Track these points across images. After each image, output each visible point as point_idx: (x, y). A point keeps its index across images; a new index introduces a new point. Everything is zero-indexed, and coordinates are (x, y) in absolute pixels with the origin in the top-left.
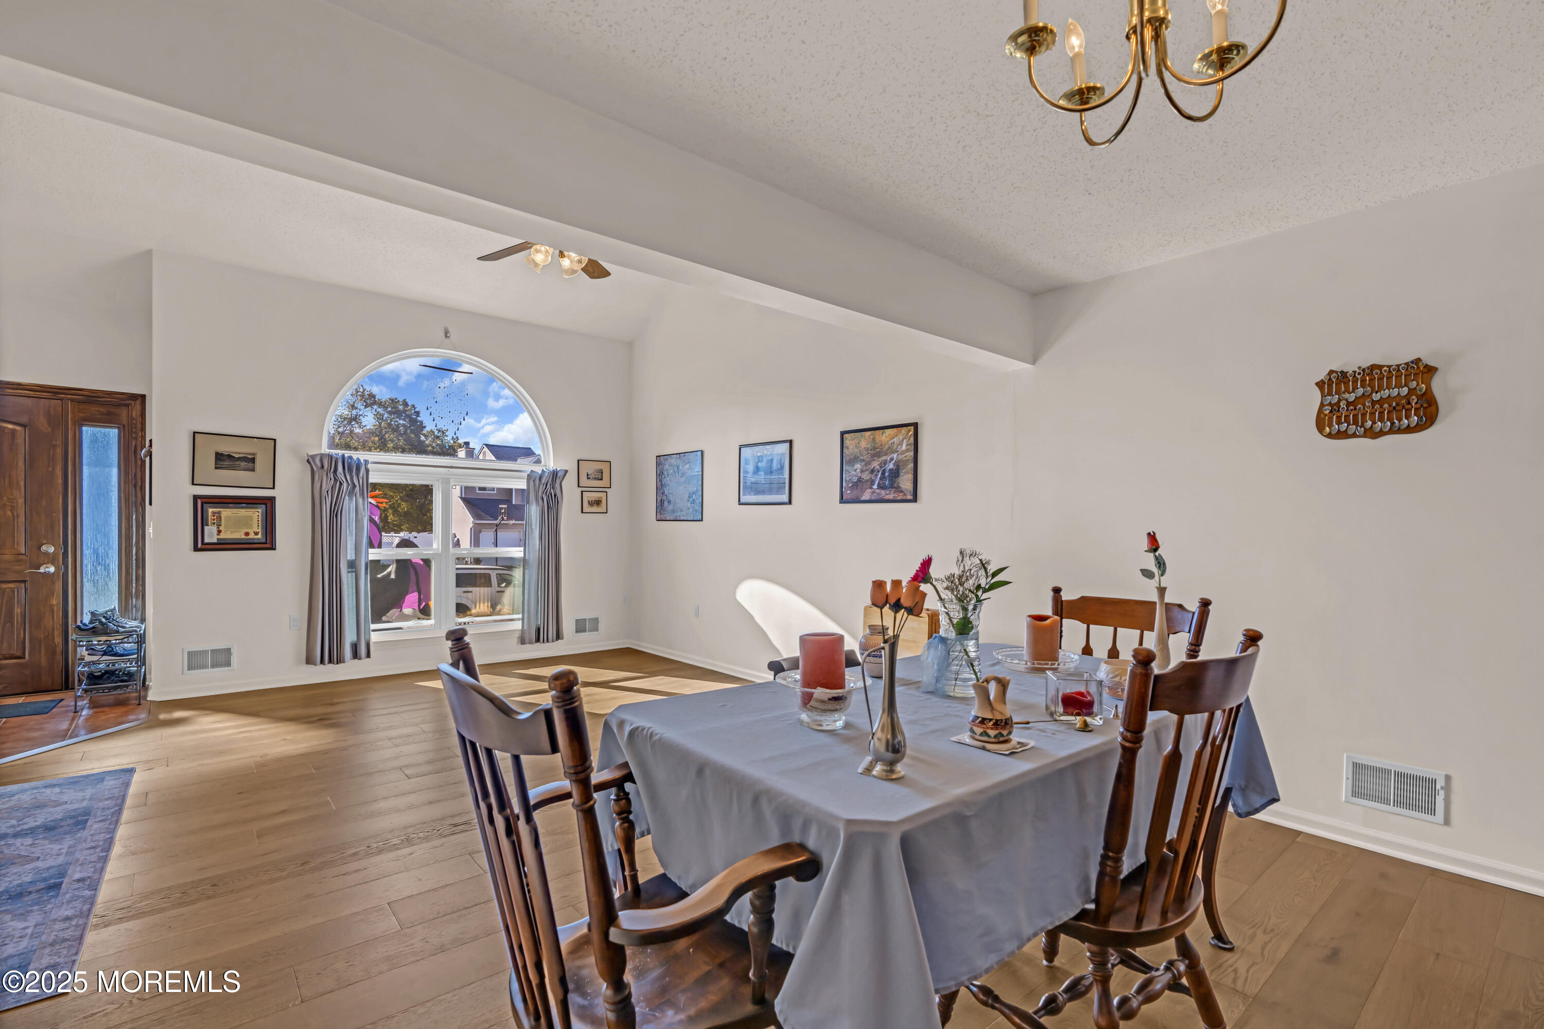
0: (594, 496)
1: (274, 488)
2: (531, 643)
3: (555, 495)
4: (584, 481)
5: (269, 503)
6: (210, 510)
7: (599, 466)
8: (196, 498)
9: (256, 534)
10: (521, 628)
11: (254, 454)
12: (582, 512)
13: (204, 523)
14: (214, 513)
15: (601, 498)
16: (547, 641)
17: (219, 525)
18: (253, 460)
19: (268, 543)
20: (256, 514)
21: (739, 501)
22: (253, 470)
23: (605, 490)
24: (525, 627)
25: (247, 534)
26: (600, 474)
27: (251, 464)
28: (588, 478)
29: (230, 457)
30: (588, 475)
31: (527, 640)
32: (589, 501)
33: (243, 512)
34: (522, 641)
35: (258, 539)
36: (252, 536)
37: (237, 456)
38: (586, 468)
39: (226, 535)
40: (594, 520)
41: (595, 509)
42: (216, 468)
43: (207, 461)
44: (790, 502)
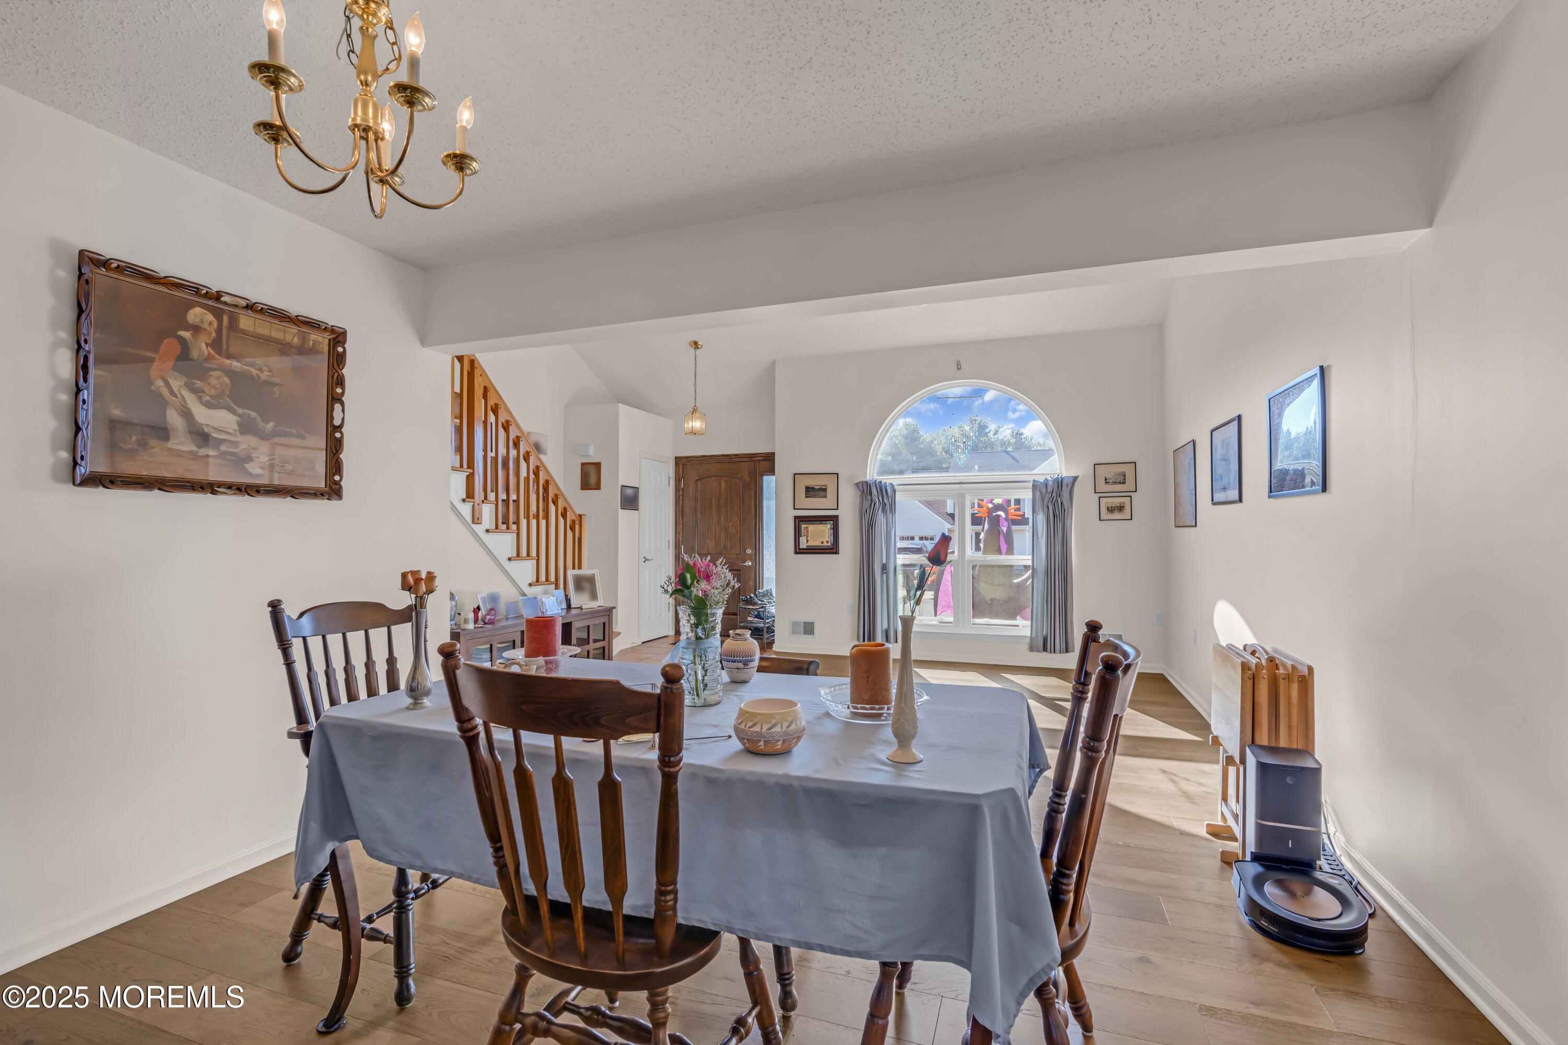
0: (1116, 501)
1: (837, 509)
2: (1038, 651)
3: (1062, 503)
4: (1102, 487)
5: (834, 520)
6: (803, 526)
7: (1120, 469)
8: (796, 518)
9: (828, 542)
10: (1029, 634)
11: (826, 486)
12: (1100, 520)
13: (800, 535)
14: (804, 528)
15: (1124, 503)
16: (1054, 652)
17: (807, 536)
18: (825, 490)
19: (833, 549)
20: (827, 527)
21: (1212, 500)
22: (826, 497)
23: (1129, 495)
24: (1033, 635)
25: (822, 542)
26: (1122, 477)
27: (824, 493)
28: (1106, 483)
29: (813, 488)
30: (1106, 480)
31: (1035, 649)
32: (1108, 508)
33: (820, 527)
34: (1032, 649)
35: (828, 546)
36: (825, 544)
37: (816, 487)
38: (1103, 472)
39: (811, 543)
40: (1115, 528)
41: (1117, 515)
42: (806, 497)
43: (801, 492)
44: (1240, 500)
